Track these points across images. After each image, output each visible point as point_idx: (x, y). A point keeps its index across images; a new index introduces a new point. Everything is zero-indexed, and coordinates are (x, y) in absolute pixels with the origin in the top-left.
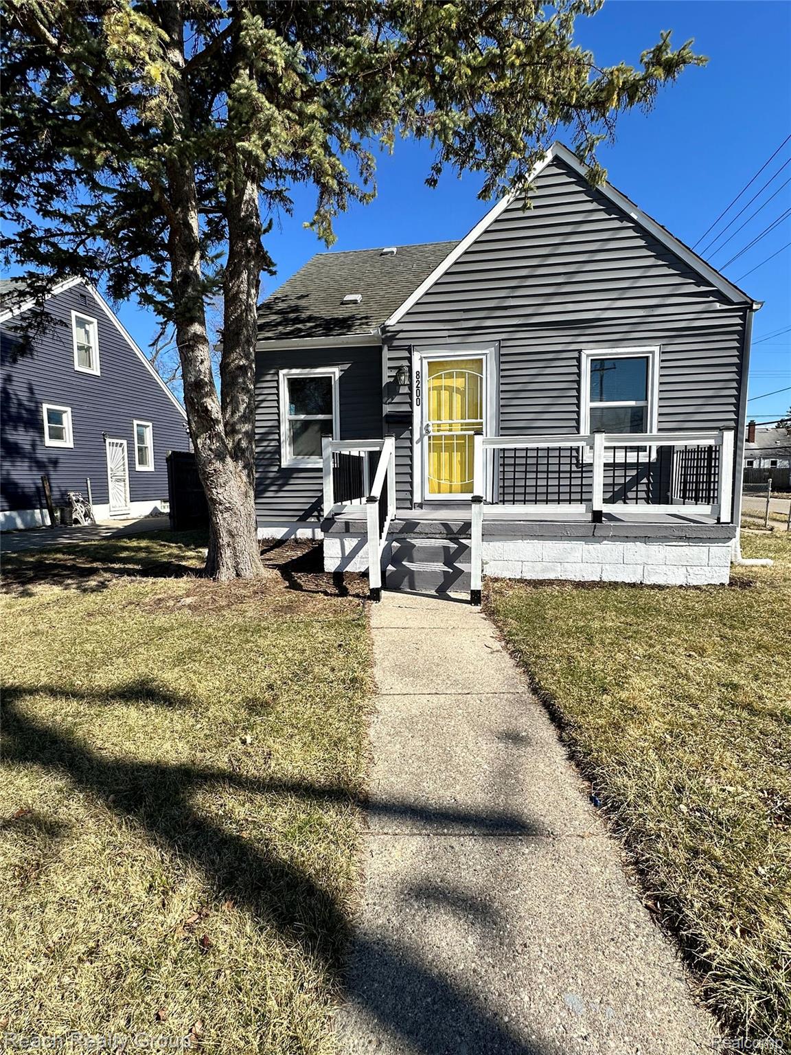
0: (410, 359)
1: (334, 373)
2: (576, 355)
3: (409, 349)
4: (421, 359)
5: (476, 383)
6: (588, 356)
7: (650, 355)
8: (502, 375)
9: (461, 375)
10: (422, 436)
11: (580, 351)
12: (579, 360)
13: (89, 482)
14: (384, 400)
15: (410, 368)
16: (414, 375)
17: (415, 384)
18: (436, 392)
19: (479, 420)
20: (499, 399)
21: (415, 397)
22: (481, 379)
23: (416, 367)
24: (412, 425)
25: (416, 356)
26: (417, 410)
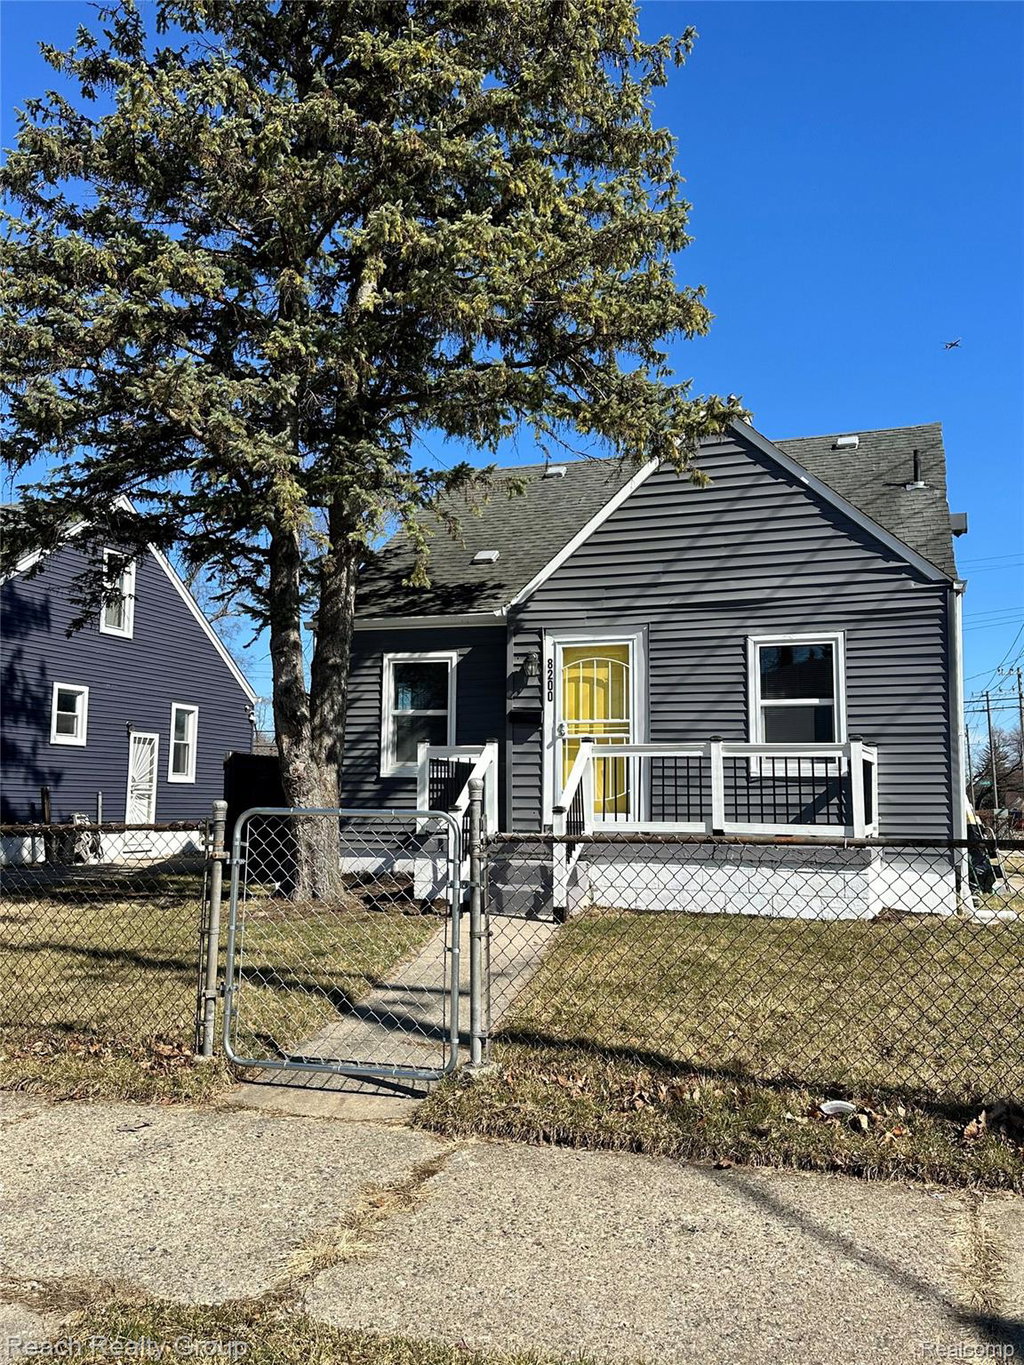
0: (540, 645)
1: (451, 658)
2: (741, 641)
3: (540, 633)
4: (554, 644)
5: (620, 674)
6: (756, 643)
7: (833, 643)
8: (652, 665)
9: (602, 664)
10: (554, 739)
11: (745, 637)
12: (745, 647)
13: (100, 797)
14: (508, 694)
15: (541, 655)
16: (546, 663)
17: (546, 675)
18: (573, 684)
19: (625, 720)
20: (649, 694)
21: (546, 691)
22: (627, 669)
23: (548, 654)
24: (542, 725)
25: (548, 641)
26: (548, 706)
